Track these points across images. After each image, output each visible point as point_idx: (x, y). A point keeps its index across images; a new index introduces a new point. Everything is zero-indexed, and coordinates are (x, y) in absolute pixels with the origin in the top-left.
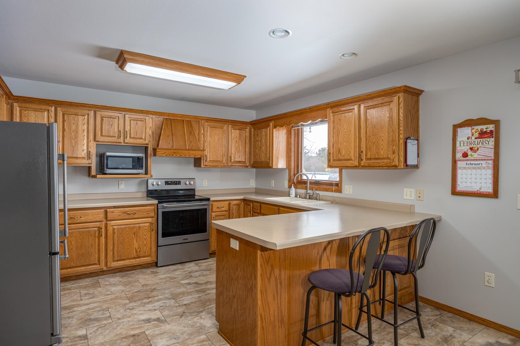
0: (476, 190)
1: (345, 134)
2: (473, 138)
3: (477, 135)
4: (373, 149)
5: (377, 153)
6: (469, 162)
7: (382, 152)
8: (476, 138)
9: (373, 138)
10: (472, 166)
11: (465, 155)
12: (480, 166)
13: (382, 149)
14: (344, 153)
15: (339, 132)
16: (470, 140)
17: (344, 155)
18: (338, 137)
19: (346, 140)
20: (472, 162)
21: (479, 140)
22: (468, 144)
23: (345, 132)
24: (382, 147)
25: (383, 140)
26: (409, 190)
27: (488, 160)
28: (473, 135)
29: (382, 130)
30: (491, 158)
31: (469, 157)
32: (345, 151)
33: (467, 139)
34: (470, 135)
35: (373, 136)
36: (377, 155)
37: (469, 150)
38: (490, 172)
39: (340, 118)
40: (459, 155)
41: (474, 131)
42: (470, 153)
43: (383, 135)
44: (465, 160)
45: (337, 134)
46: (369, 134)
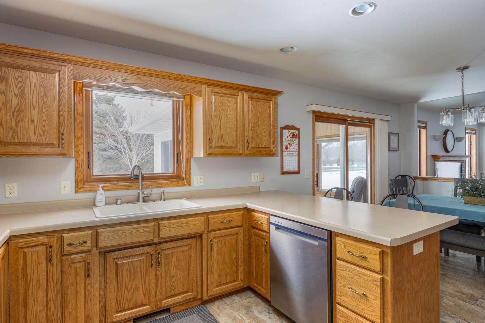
0: (291, 170)
1: (229, 120)
2: (290, 138)
3: (291, 136)
4: (257, 139)
5: (260, 143)
6: (288, 153)
7: (264, 143)
8: (291, 138)
9: (257, 129)
10: (290, 155)
11: (287, 148)
12: (293, 155)
13: (264, 140)
14: (228, 140)
15: (222, 116)
16: (288, 138)
17: (228, 142)
18: (220, 122)
19: (230, 126)
20: (290, 153)
21: (292, 139)
22: (288, 141)
23: (229, 117)
24: (265, 138)
25: (265, 132)
26: (256, 174)
27: (296, 151)
28: (289, 135)
29: (265, 123)
30: (296, 150)
31: (288, 149)
32: (229, 137)
33: (287, 138)
34: (288, 136)
35: (257, 127)
36: (260, 144)
37: (289, 145)
38: (296, 158)
39: (222, 101)
40: (284, 148)
41: (290, 133)
42: (289, 147)
43: (265, 127)
44: (287, 151)
45: (219, 118)
46: (253, 125)
